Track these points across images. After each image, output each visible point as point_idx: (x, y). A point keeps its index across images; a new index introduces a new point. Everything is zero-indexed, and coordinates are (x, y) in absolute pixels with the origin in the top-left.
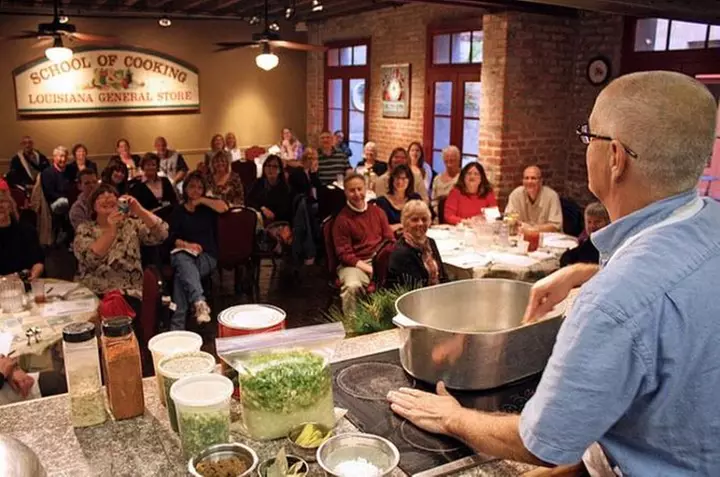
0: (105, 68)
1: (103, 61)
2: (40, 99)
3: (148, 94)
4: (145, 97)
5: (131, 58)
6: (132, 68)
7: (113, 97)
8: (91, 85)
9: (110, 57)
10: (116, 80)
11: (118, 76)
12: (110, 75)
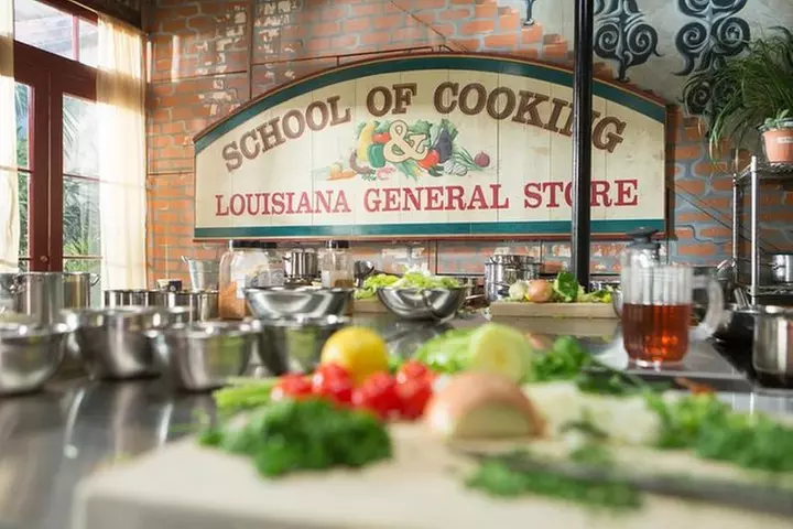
0: (383, 120)
1: (379, 99)
2: (238, 204)
3: (496, 188)
4: (489, 200)
5: (454, 87)
6: (456, 117)
7: (401, 199)
8: (347, 169)
9: (398, 88)
10: (409, 152)
11: (417, 139)
12: (397, 139)
